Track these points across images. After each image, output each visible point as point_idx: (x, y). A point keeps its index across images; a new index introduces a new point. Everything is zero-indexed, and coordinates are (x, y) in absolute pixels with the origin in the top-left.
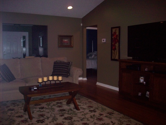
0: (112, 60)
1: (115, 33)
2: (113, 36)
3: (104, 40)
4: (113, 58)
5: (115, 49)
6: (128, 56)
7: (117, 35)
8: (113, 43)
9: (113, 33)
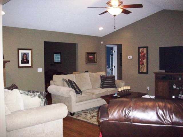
0: (139, 73)
1: (143, 52)
2: (141, 54)
3: (130, 57)
4: (140, 72)
5: (143, 64)
6: (160, 69)
7: (145, 53)
8: (141, 60)
9: (140, 51)
